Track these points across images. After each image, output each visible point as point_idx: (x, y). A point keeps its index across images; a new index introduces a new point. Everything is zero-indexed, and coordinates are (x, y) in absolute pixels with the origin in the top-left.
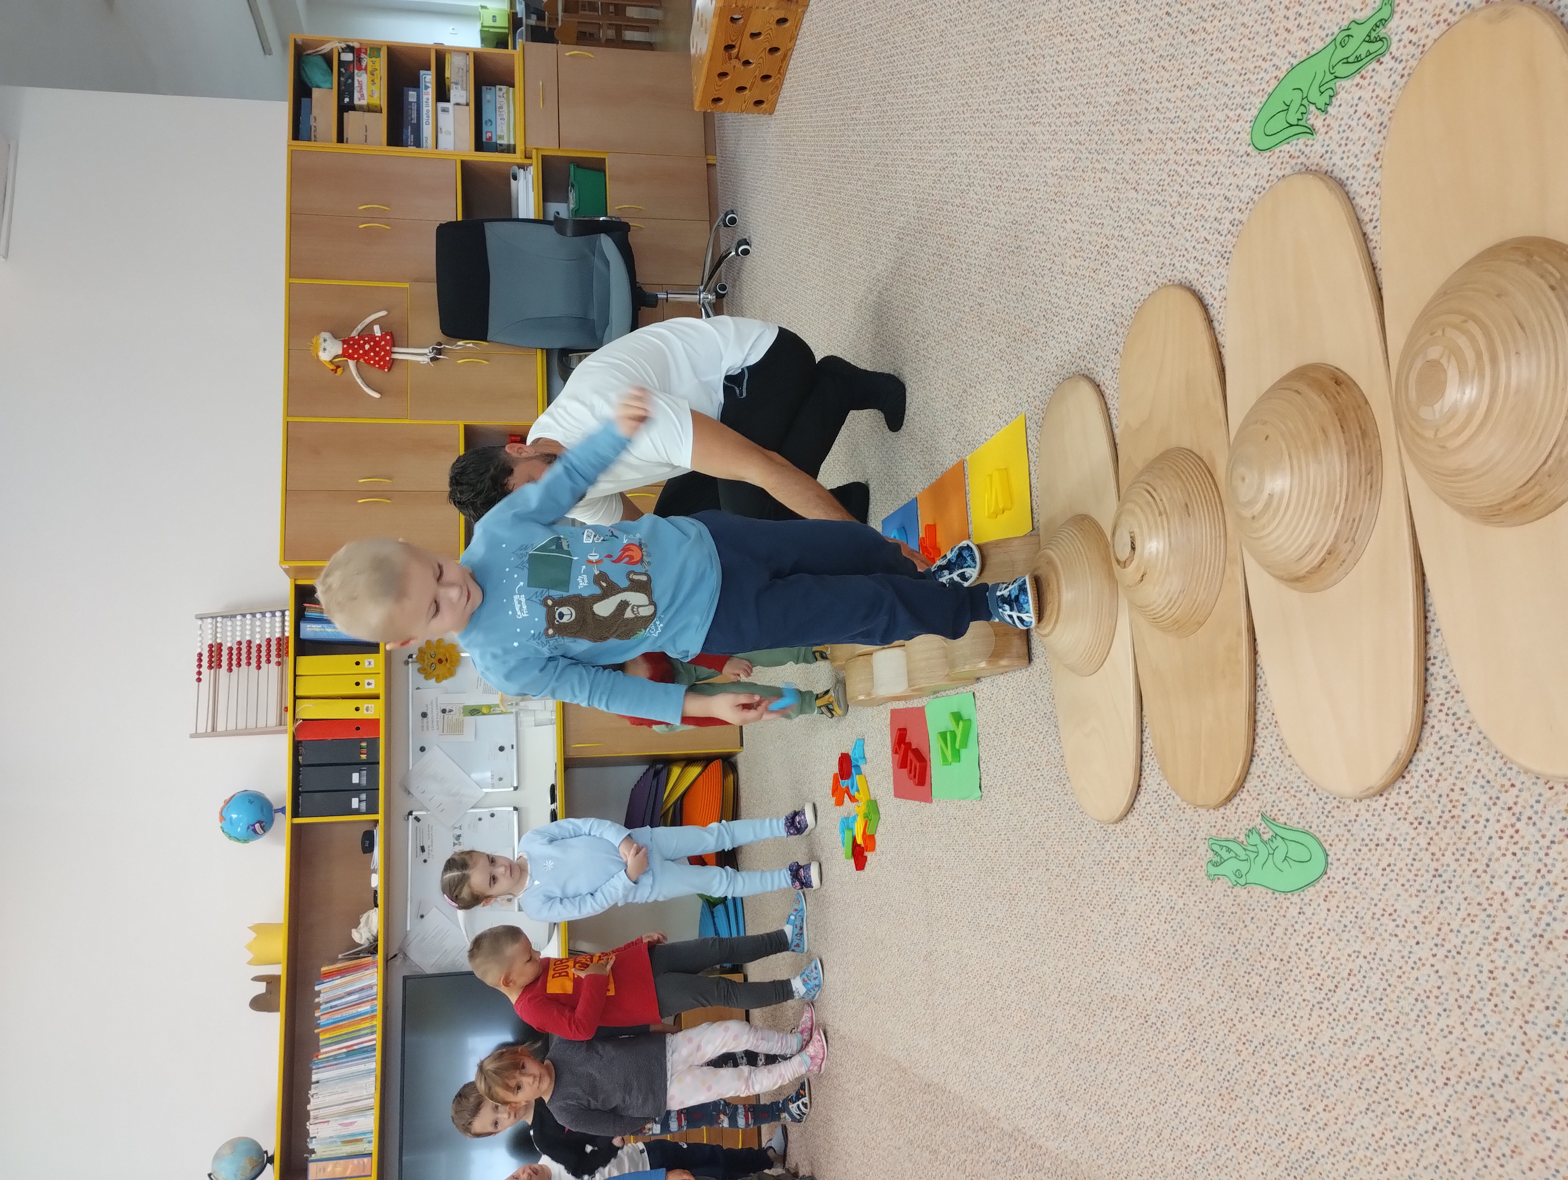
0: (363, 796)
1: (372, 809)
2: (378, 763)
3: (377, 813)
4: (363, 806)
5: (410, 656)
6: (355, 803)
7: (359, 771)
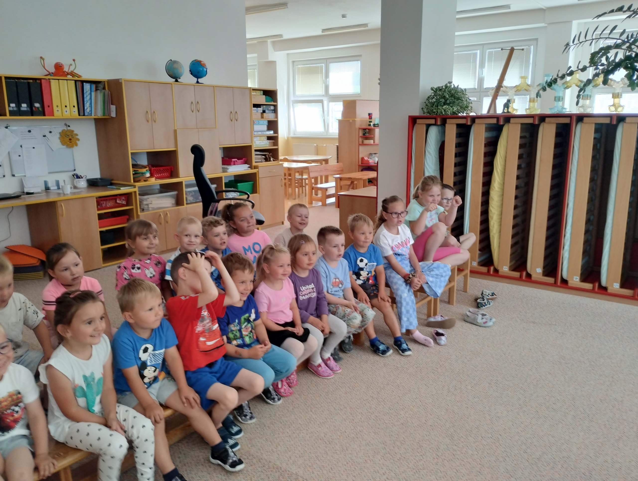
0: (15, 109)
1: (12, 113)
2: (32, 115)
3: (10, 115)
4: (11, 109)
5: (69, 126)
6: (13, 105)
7: (28, 106)
